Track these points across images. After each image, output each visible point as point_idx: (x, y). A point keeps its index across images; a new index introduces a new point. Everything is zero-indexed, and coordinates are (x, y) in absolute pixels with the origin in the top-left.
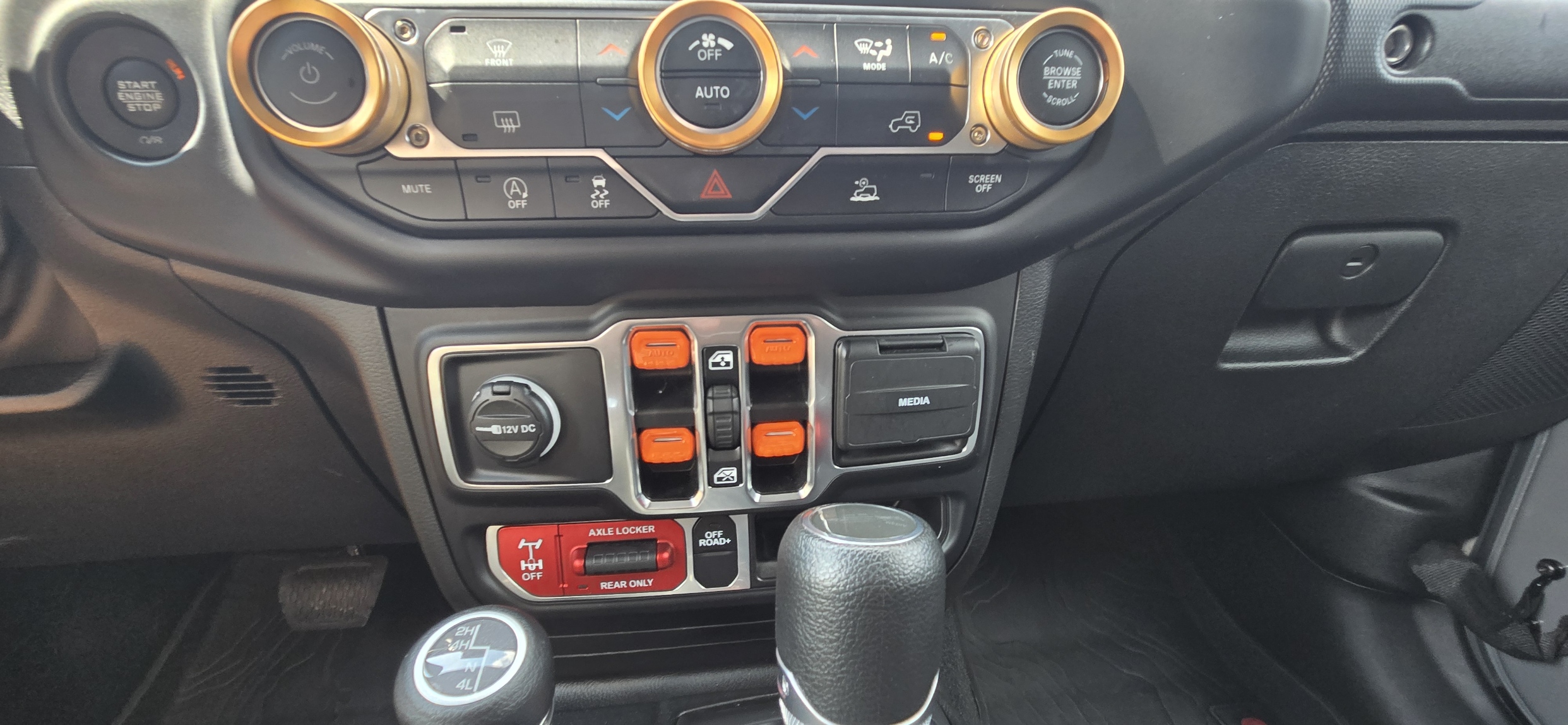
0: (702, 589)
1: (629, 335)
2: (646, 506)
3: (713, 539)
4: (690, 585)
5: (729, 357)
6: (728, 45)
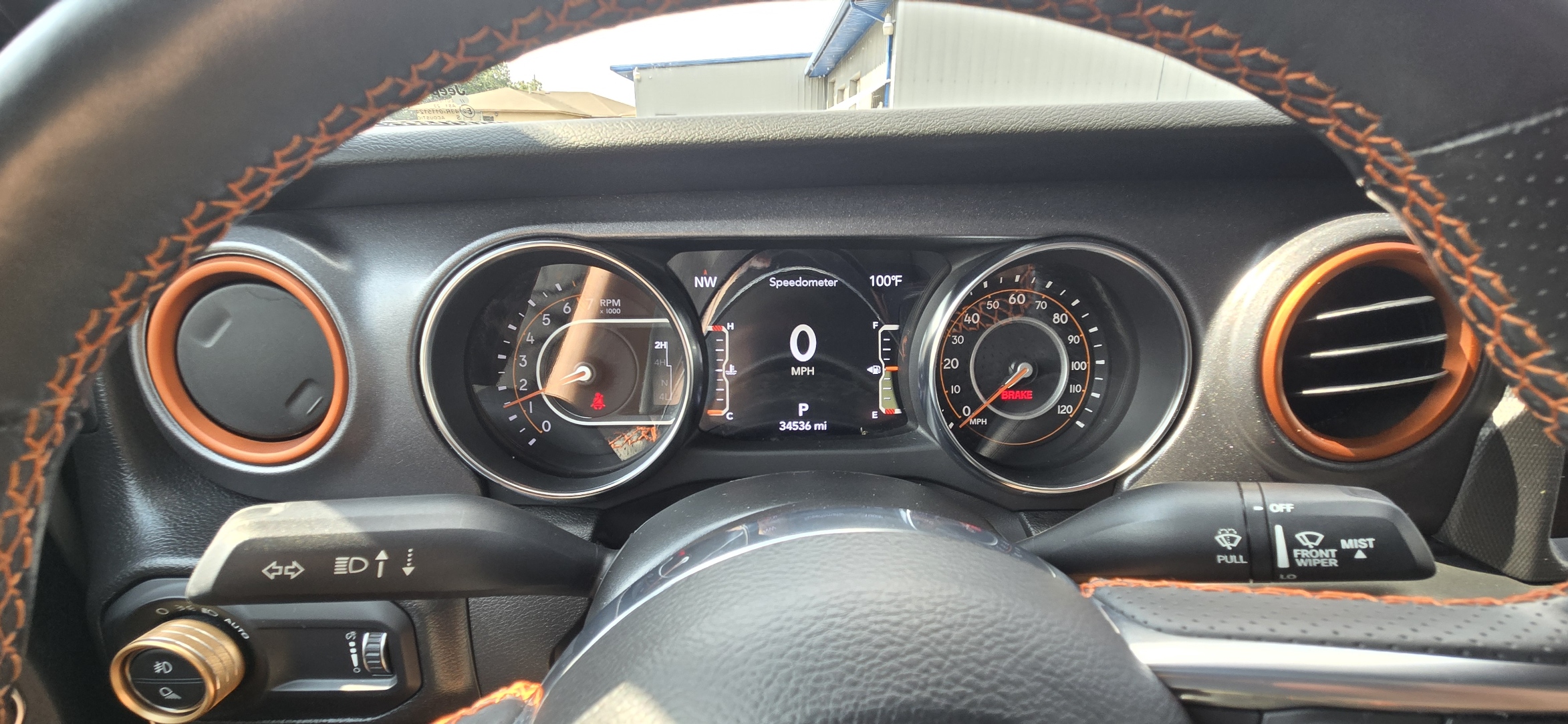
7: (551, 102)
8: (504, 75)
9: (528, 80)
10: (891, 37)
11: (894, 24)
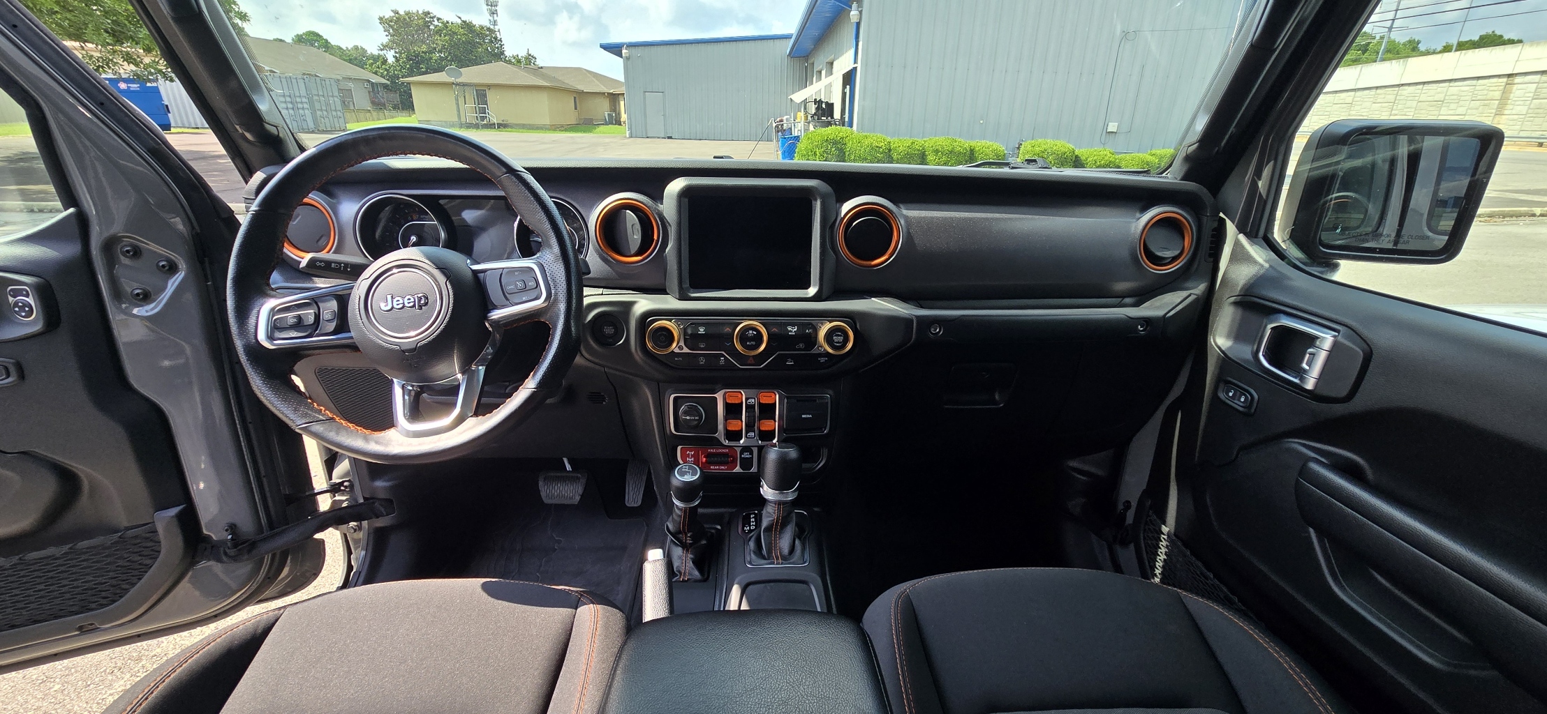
0: (742, 471)
1: (725, 393)
2: (727, 443)
3: (746, 455)
4: (738, 469)
5: (753, 401)
6: (755, 333)
7: (544, 77)
8: (498, 48)
9: (522, 54)
10: (858, 24)
11: (861, 12)
